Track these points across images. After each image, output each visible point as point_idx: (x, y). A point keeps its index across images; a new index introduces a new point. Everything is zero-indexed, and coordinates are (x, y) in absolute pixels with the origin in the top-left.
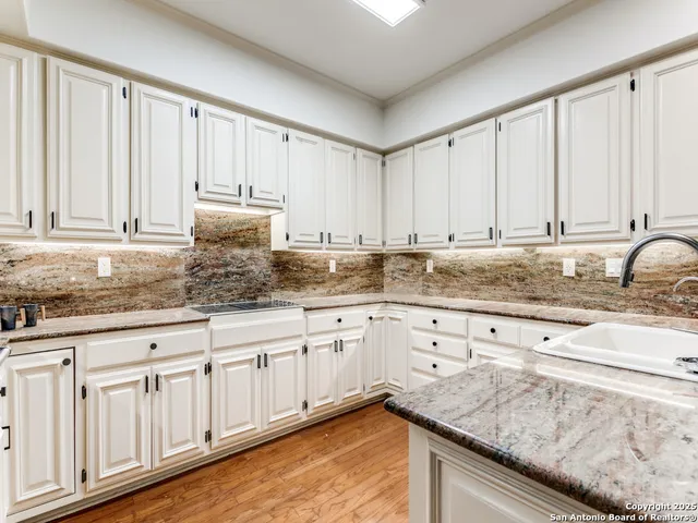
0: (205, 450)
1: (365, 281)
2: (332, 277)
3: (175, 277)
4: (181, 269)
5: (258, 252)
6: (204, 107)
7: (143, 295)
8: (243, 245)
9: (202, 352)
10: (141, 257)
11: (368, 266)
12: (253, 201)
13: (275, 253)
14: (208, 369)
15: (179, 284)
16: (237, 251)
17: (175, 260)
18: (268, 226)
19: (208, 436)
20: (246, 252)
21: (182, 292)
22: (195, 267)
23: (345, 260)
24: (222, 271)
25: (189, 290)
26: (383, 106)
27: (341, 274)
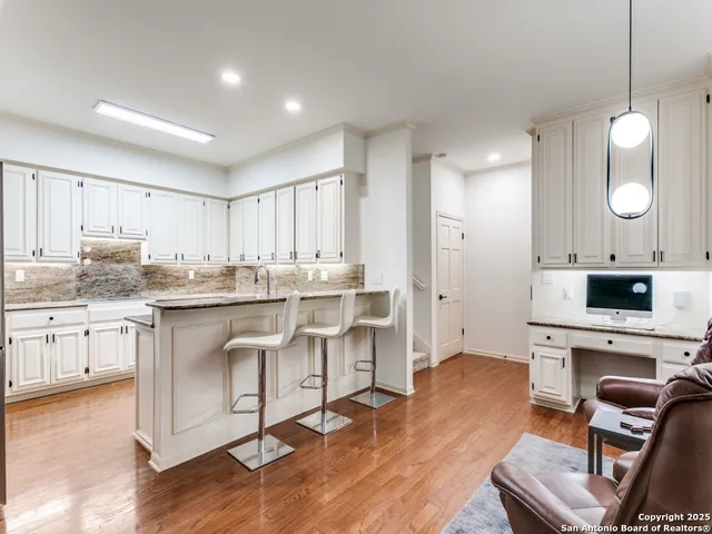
0: (85, 377)
1: (220, 285)
2: (191, 282)
3: (69, 281)
4: (73, 277)
5: (131, 266)
6: (87, 181)
7: (46, 292)
8: (118, 262)
9: (83, 323)
10: (45, 270)
11: (223, 274)
12: (122, 235)
13: (143, 266)
14: (87, 333)
15: (72, 286)
16: (115, 266)
17: (69, 272)
18: (138, 249)
19: (87, 371)
20: (121, 267)
21: (74, 292)
22: (83, 276)
23: (202, 271)
24: (103, 278)
25: (79, 290)
26: (226, 171)
27: (199, 280)
